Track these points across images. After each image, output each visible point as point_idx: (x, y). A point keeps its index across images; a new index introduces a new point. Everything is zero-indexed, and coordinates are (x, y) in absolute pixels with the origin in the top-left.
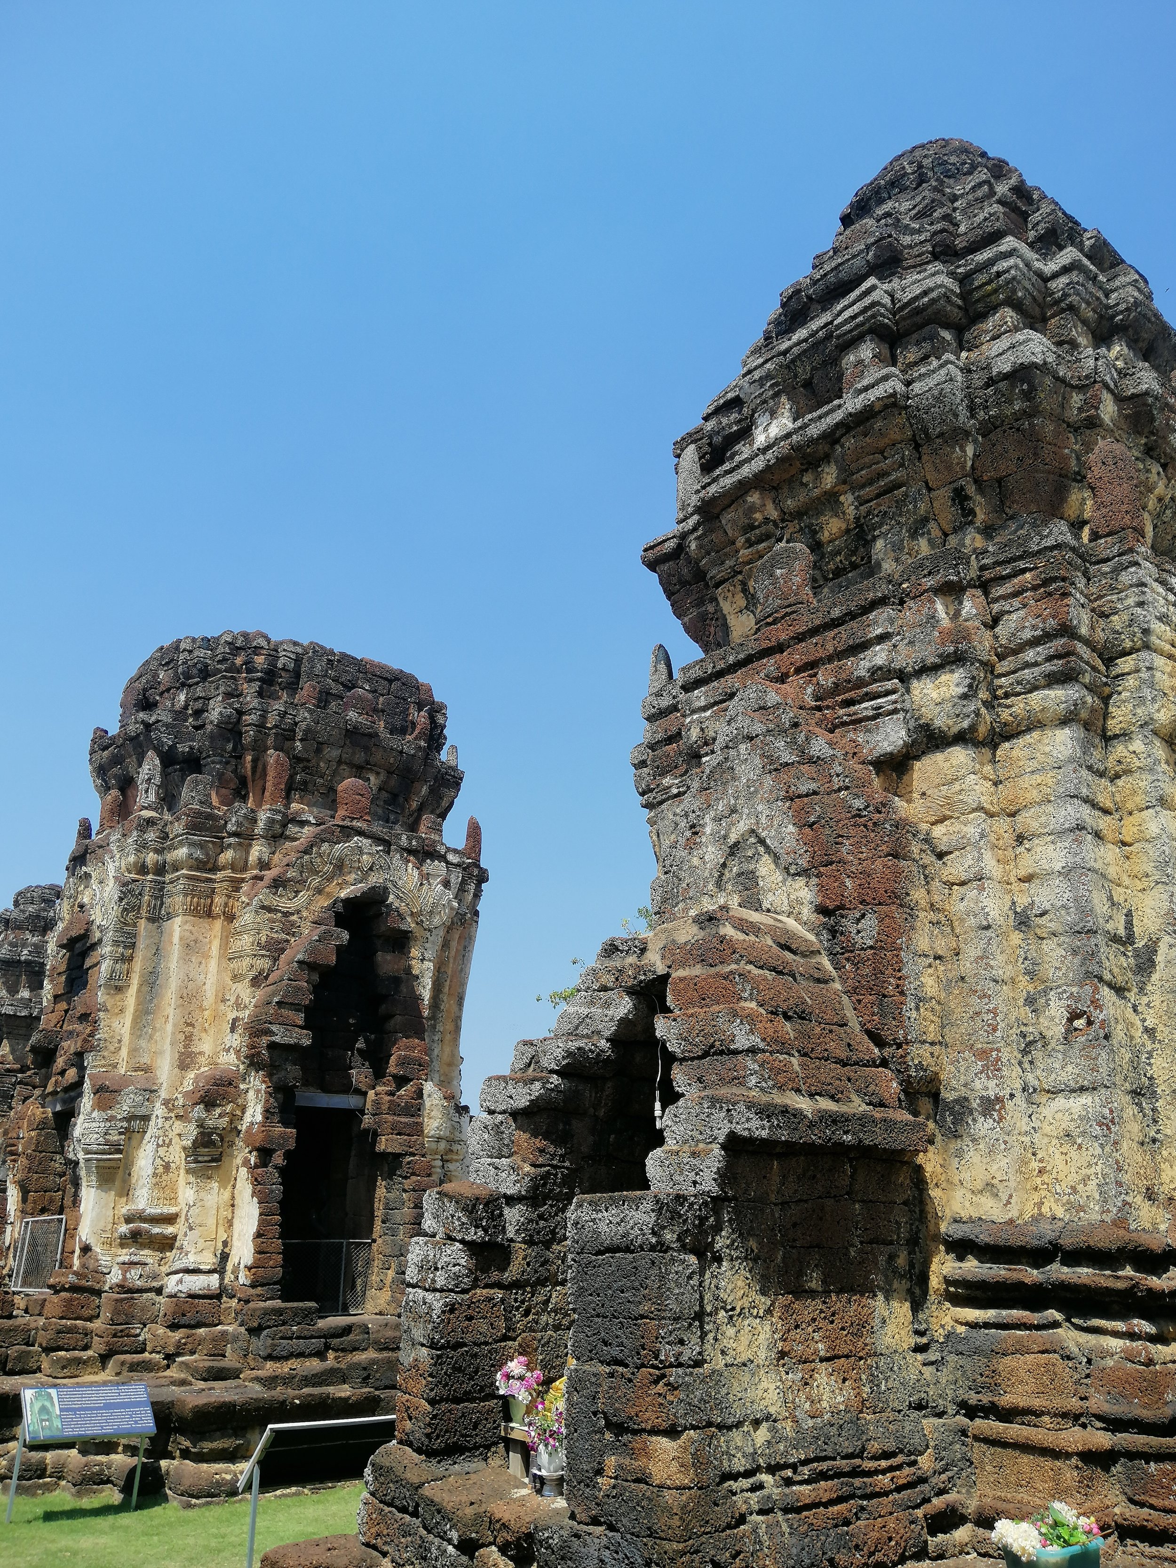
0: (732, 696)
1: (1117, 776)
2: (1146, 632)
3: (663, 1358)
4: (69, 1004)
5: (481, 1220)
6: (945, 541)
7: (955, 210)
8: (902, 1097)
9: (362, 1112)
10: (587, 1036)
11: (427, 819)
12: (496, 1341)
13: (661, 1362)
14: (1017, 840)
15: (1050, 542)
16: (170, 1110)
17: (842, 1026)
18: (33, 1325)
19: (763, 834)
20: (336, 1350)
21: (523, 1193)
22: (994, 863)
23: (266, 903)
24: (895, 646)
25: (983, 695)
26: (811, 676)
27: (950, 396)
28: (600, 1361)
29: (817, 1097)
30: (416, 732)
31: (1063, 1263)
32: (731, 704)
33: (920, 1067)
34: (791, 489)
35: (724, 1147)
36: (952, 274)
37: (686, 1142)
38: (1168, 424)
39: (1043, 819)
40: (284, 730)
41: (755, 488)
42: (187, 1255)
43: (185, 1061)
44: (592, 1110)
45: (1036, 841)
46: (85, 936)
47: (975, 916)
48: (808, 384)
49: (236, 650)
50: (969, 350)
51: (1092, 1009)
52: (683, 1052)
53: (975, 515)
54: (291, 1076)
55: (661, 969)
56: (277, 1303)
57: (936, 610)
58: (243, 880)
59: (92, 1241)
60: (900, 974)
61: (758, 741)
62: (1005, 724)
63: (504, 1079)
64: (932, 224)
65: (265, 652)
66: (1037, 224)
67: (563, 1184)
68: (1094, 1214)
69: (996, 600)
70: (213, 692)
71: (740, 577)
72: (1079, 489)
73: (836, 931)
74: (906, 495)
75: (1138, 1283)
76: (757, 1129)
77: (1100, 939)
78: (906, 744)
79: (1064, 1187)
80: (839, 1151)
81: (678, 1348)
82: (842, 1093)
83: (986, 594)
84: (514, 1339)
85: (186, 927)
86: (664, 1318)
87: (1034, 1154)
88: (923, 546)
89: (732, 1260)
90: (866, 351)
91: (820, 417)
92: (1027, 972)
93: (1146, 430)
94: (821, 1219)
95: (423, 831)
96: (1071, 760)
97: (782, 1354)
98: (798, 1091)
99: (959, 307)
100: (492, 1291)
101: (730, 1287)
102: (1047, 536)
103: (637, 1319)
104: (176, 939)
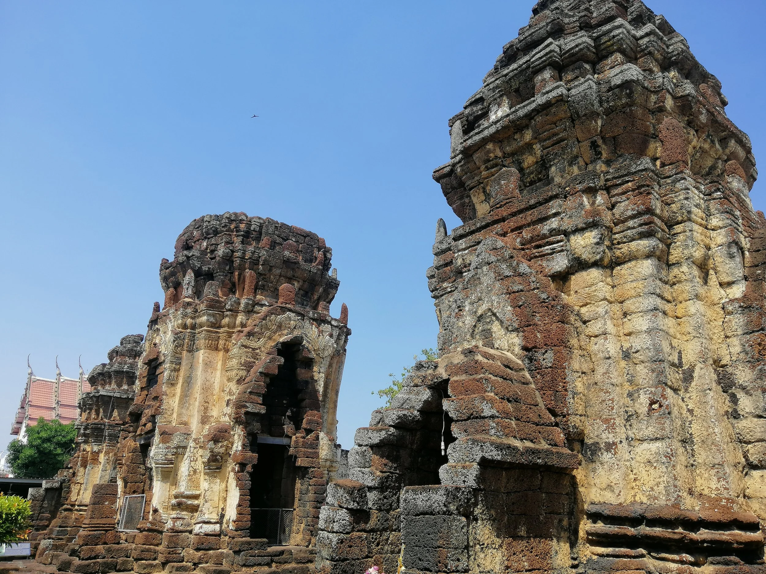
0: (479, 243)
1: (674, 284)
2: (689, 212)
3: (449, 568)
4: (148, 392)
5: (356, 498)
6: (586, 168)
7: (590, 6)
8: (566, 442)
9: (289, 447)
10: (408, 409)
11: (322, 304)
12: (363, 558)
13: (449, 569)
14: (624, 315)
15: (641, 167)
16: (197, 444)
17: (536, 406)
18: (129, 548)
19: (495, 311)
20: (276, 563)
21: (376, 485)
22: (612, 326)
23: (244, 344)
24: (562, 219)
25: (607, 243)
26: (519, 233)
27: (590, 96)
28: (417, 569)
29: (524, 441)
30: (317, 261)
31: (647, 525)
32: (479, 247)
33: (575, 427)
34: (509, 142)
35: (479, 464)
36: (590, 37)
37: (459, 461)
38: (699, 110)
39: (637, 304)
40: (254, 260)
41: (491, 141)
42: (204, 514)
43: (204, 420)
44: (410, 446)
45: (633, 315)
46: (156, 359)
47: (603, 352)
48: (517, 91)
49: (231, 221)
50: (599, 74)
51: (662, 399)
52: (457, 417)
53: (602, 155)
54: (255, 428)
55: (445, 376)
56: (248, 539)
57: (583, 200)
58: (233, 332)
59: (158, 507)
60: (565, 381)
61: (492, 265)
62: (618, 258)
63: (366, 429)
64: (579, 12)
65: (245, 222)
66: (632, 12)
67: (396, 481)
68: (662, 501)
69: (614, 196)
70: (220, 242)
71: (482, 185)
72: (654, 142)
73: (532, 359)
74: (567, 145)
75: (685, 536)
76: (496, 455)
77: (666, 365)
78: (567, 267)
79: (647, 487)
80: (535, 467)
81: (457, 563)
82: (536, 439)
83: (608, 193)
84: (372, 557)
85: (206, 355)
86: (450, 548)
87: (632, 471)
88: (575, 170)
89: (483, 520)
90: (547, 74)
91: (524, 106)
92: (629, 381)
93: (688, 114)
94: (526, 501)
95: (320, 310)
96: (651, 275)
97: (507, 567)
98: (515, 437)
99: (594, 53)
100: (361, 533)
101: (482, 533)
102: (639, 165)
103: (436, 548)
104: (201, 361)
